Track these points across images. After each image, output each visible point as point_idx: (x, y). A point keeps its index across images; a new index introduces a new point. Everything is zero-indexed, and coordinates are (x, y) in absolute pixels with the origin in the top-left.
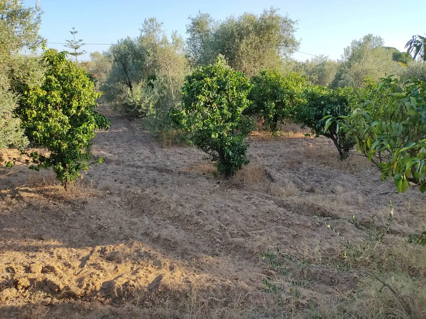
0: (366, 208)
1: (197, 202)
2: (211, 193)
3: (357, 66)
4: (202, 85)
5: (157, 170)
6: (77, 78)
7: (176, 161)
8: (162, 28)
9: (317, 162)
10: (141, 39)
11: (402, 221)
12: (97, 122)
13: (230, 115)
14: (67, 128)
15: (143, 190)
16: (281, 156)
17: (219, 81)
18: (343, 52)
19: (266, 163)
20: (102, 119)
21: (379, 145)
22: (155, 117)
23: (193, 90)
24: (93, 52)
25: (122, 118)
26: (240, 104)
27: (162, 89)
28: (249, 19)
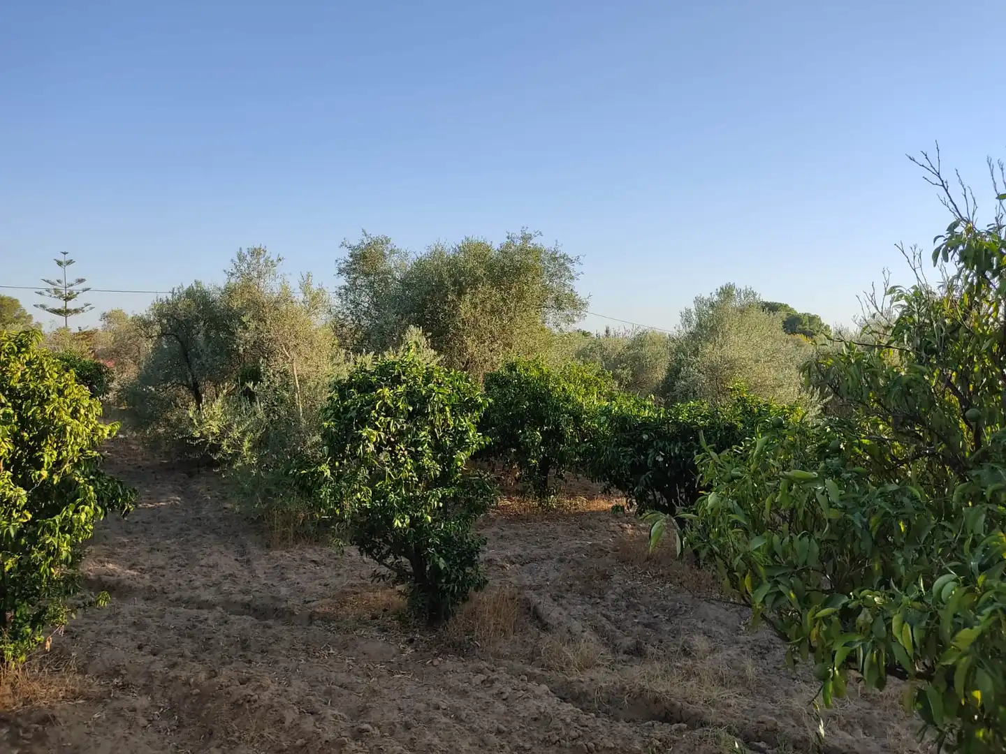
0: (764, 692)
1: (355, 701)
2: (391, 673)
3: (711, 353)
4: (371, 403)
5: (252, 612)
6: (60, 392)
7: (303, 585)
8: (280, 269)
9: (645, 573)
10: (230, 292)
11: (849, 722)
12: (100, 500)
13: (436, 469)
14: (21, 520)
15: (213, 674)
16: (561, 561)
17: (411, 395)
18: (678, 320)
19: (527, 580)
20: (115, 489)
21: (771, 594)
22: (254, 472)
23: (349, 416)
24: (108, 311)
25: (170, 469)
26: (461, 443)
27: (276, 403)
28: (477, 252)
